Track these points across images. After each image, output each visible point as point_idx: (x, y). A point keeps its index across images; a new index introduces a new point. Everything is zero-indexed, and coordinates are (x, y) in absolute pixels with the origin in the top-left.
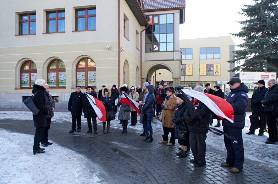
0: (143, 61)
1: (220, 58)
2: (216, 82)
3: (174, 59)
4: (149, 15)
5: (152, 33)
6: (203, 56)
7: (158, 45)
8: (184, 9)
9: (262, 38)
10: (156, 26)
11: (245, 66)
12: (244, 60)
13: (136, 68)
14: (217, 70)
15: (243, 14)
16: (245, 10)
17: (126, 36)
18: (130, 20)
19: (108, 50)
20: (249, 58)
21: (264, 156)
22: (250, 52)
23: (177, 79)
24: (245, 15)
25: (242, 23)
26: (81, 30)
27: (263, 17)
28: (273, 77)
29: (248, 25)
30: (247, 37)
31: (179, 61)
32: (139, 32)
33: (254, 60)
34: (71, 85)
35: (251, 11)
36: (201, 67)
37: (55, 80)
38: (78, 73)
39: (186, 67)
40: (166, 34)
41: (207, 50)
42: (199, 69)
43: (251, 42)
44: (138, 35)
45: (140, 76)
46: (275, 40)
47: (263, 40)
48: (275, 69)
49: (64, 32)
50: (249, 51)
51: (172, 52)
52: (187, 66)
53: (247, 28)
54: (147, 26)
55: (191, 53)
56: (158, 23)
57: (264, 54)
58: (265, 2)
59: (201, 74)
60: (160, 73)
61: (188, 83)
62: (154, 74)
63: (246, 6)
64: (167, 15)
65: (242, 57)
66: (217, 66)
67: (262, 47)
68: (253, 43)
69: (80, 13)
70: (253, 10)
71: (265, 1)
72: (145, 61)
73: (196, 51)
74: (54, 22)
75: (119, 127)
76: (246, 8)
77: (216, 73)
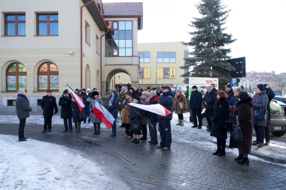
0: (103, 65)
1: (176, 63)
2: (172, 85)
3: (133, 64)
4: (108, 21)
5: (111, 38)
6: (160, 60)
7: (117, 48)
8: (141, 18)
9: (207, 48)
10: (115, 32)
11: (194, 72)
12: (194, 67)
13: (96, 72)
14: (173, 74)
15: (192, 26)
16: (194, 23)
17: (87, 42)
18: (91, 27)
19: (71, 55)
20: (198, 65)
23: (135, 83)
24: (194, 27)
25: (192, 34)
26: (42, 35)
27: (208, 30)
28: (215, 81)
29: (197, 36)
30: (196, 46)
31: (137, 66)
32: (99, 37)
33: (201, 67)
34: (33, 89)
35: (199, 24)
36: (158, 71)
37: (15, 84)
38: (39, 77)
39: (144, 70)
40: (124, 40)
41: (163, 54)
43: (199, 51)
44: (98, 40)
45: (100, 80)
46: (219, 50)
47: (208, 50)
48: (218, 75)
49: (25, 36)
50: (197, 59)
51: (131, 57)
52: (145, 69)
53: (196, 38)
54: (107, 31)
55: (149, 57)
56: (118, 29)
57: (209, 62)
59: (158, 77)
60: (119, 77)
61: (146, 86)
62: (113, 78)
63: (195, 18)
64: (126, 22)
65: (192, 64)
66: (173, 69)
67: (208, 56)
68: (201, 52)
69: (41, 18)
70: (201, 24)
72: (105, 65)
73: (154, 55)
74: (14, 24)
76: (195, 21)
77: (172, 76)
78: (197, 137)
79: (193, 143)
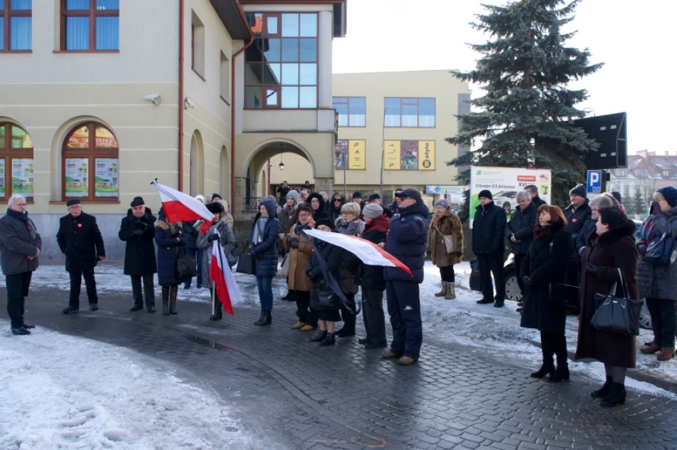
0: (238, 131)
1: (435, 127)
2: (425, 186)
3: (319, 129)
4: (254, 13)
5: (261, 60)
6: (393, 120)
7: (277, 87)
8: (343, 4)
9: (521, 88)
10: (271, 41)
11: (485, 152)
12: (484, 138)
13: (220, 151)
14: (427, 157)
15: (481, 26)
16: (485, 19)
17: (195, 69)
18: (206, 27)
19: (153, 105)
20: (497, 132)
21: (485, 336)
22: (495, 121)
23: (324, 181)
24: (486, 30)
25: (479, 48)
26: (75, 49)
27: (525, 38)
28: (543, 179)
29: (493, 55)
30: (491, 82)
31: (330, 135)
32: (229, 56)
33: (503, 140)
34: (49, 194)
35: (499, 22)
36: (388, 149)
37: (1, 180)
38: (67, 163)
39: (348, 145)
40: (297, 65)
41: (402, 104)
42: (383, 151)
43: (500, 96)
44: (225, 64)
45: (230, 171)
46: (552, 94)
47: (524, 92)
48: (550, 161)
49: (30, 51)
50: (494, 118)
51: (314, 112)
52: (351, 144)
53: (491, 61)
54: (250, 40)
55: (363, 111)
56: (279, 35)
57: (526, 125)
58: (530, 4)
59: (387, 167)
60: (281, 164)
61: (351, 189)
62: (265, 167)
63: (488, 7)
64: (302, 15)
65: (480, 131)
66: (427, 145)
67: (524, 108)
68: (503, 98)
70: (505, 21)
71: (529, 2)
72: (243, 132)
73: (375, 105)
75: (190, 297)
76: (488, 13)
77: (424, 164)
78: (491, 330)
79: (480, 346)
